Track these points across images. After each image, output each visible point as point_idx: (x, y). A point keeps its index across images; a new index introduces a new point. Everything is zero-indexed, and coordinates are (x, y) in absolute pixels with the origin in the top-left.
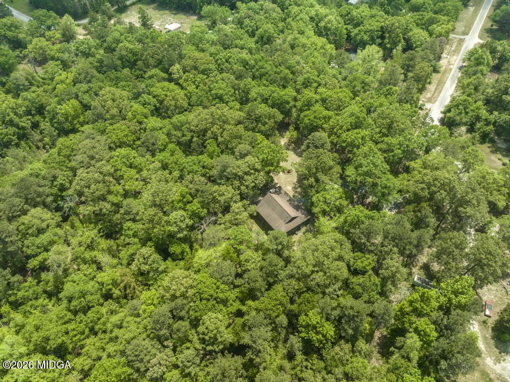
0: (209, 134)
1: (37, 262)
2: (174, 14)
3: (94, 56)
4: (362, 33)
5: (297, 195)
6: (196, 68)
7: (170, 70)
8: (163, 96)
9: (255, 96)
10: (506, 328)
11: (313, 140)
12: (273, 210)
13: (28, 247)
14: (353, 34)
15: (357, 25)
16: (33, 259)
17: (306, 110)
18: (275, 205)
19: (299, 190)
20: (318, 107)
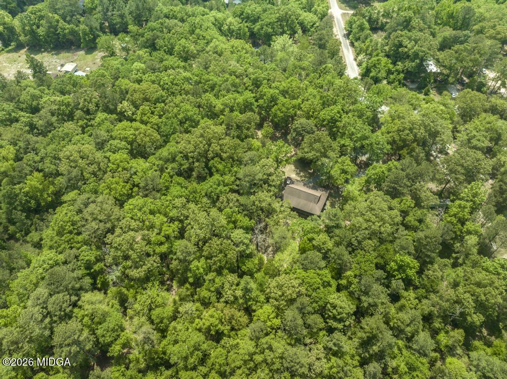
0: (210, 154)
1: (119, 346)
2: (56, 54)
3: (17, 120)
4: (265, 27)
5: (303, 178)
6: (146, 99)
7: (119, 110)
8: (131, 136)
9: (222, 107)
10: (503, 207)
11: (302, 127)
12: (299, 197)
13: (103, 336)
14: (256, 30)
15: (255, 21)
16: (113, 345)
17: (274, 105)
18: (298, 194)
19: (302, 174)
20: (282, 99)
